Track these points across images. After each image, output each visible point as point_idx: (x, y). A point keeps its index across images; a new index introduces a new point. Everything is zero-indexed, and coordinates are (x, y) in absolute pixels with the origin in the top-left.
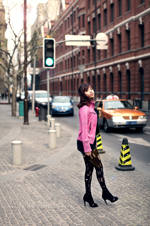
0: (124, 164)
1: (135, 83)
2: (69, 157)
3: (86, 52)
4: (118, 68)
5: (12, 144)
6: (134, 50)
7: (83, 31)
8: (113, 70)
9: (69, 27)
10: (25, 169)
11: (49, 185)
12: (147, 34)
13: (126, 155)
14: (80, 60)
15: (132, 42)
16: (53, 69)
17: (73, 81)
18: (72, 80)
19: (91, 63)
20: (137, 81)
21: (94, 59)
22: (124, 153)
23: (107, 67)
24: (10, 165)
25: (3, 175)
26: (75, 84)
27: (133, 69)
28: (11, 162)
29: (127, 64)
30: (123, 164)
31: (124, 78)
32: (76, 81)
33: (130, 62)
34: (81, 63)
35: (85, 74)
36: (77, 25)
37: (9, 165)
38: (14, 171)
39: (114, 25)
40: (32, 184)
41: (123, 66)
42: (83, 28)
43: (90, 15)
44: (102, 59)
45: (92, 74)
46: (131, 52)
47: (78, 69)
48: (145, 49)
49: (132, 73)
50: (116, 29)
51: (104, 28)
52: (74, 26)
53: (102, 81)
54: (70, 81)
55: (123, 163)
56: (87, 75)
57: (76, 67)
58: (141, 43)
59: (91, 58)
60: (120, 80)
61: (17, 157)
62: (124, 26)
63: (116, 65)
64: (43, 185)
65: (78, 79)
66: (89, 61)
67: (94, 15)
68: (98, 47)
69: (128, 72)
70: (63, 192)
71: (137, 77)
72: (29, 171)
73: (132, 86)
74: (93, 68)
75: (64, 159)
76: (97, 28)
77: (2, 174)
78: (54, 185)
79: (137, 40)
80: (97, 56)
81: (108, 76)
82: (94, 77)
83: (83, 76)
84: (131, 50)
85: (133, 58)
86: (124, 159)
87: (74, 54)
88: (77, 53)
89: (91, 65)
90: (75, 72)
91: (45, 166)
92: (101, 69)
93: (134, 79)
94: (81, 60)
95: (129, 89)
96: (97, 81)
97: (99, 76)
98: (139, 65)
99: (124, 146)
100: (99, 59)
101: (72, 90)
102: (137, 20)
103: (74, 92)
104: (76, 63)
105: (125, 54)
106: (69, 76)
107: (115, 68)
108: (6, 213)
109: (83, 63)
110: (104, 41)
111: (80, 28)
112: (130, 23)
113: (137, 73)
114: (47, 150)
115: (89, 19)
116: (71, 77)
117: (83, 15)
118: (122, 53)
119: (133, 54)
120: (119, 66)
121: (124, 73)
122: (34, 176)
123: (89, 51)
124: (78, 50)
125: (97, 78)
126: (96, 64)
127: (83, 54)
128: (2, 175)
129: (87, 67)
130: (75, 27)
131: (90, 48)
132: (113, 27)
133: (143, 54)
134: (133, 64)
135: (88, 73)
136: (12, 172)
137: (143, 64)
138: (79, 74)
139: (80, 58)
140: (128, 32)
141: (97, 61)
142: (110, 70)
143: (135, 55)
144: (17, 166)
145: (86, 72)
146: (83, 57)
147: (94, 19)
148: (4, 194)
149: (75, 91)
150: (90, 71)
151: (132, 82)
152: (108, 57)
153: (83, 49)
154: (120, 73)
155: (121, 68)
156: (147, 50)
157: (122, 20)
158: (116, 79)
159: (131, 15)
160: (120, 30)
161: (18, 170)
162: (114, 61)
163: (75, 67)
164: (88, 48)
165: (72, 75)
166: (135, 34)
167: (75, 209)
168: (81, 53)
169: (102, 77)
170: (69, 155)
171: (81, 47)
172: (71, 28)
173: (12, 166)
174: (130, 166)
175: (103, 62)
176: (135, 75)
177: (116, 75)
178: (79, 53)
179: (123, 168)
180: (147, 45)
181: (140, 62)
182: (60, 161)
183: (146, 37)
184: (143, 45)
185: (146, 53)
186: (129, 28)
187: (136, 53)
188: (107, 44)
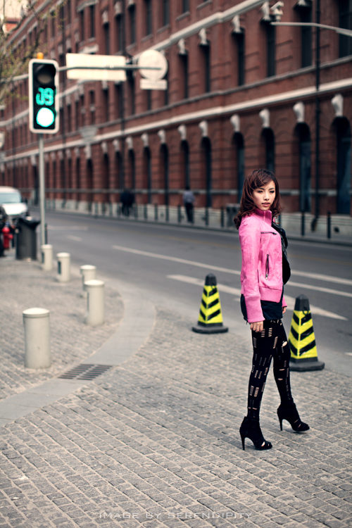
0: (300, 355)
1: (222, 169)
2: (150, 343)
3: (98, 96)
4: (180, 134)
5: (25, 316)
6: (220, 92)
7: (90, 45)
8: (168, 138)
9: (53, 34)
10: (64, 377)
11: (152, 412)
12: (252, 55)
14: (83, 115)
15: (215, 72)
16: (54, 135)
17: (67, 164)
18: (63, 162)
19: (112, 121)
20: (227, 164)
21: (120, 113)
22: (301, 329)
23: (153, 132)
24: (21, 369)
25: (18, 392)
26: (70, 173)
27: (217, 136)
28: (23, 359)
29: (203, 125)
30: (298, 357)
31: (195, 156)
32: (74, 164)
33: (210, 120)
34: (87, 122)
35: (97, 147)
36: (76, 32)
37: (19, 369)
38: (41, 383)
39: (170, 32)
40: (110, 412)
41: (193, 129)
42: (92, 39)
43: (107, 9)
44: (139, 112)
45: (114, 147)
46: (212, 97)
47: (78, 136)
48: (246, 90)
49: (215, 146)
50: (175, 43)
51: (145, 38)
52: (67, 33)
53: (139, 163)
54: (58, 165)
55: (298, 353)
56: (101, 150)
57: (73, 132)
58: (235, 77)
59: (112, 109)
60: (185, 162)
61: (39, 348)
62: (196, 34)
63: (174, 127)
64: (137, 414)
65: (78, 160)
66: (107, 118)
67: (118, 9)
69: (206, 142)
70: (196, 427)
71: (227, 154)
72: (74, 380)
73: (215, 175)
74: (118, 133)
75: (142, 348)
76: (128, 39)
77: (15, 390)
78: (164, 411)
79: (229, 70)
80: (127, 105)
81: (156, 151)
82: (119, 155)
83: (93, 152)
84: (213, 93)
85: (219, 110)
86: (300, 345)
87: (68, 101)
88: (77, 98)
89: (112, 127)
90: (70, 144)
91: (108, 367)
92: (137, 136)
93: (221, 160)
94: (87, 116)
96: (126, 163)
97: (132, 153)
98: (232, 126)
99: (301, 315)
100: (133, 111)
101: (63, 185)
102: (228, 22)
103: (68, 190)
104: (73, 122)
105: (197, 101)
106: (56, 152)
107: (174, 133)
108: (95, 486)
109: (92, 122)
110: (158, 69)
111: (82, 38)
112: (210, 29)
113: (228, 144)
114: (85, 328)
115: (105, 18)
116: (60, 154)
117: (92, 7)
118: (192, 99)
119: (217, 100)
120: (182, 129)
121: (196, 147)
122: (99, 391)
123: (106, 92)
124: (78, 91)
125: (126, 157)
126: (124, 125)
127: (92, 100)
128: (16, 393)
129: (101, 131)
130: (70, 36)
131: (108, 86)
132: (167, 37)
133: (242, 100)
134: (217, 125)
135: (104, 146)
136: (34, 385)
137: (242, 125)
138: (82, 148)
139: (83, 110)
140: (205, 50)
141: (127, 117)
142: (159, 138)
143: (223, 104)
144: (39, 371)
145: (100, 143)
146: (93, 109)
147: (119, 18)
148: (56, 441)
149: (70, 187)
150: (110, 141)
151: (215, 166)
153: (92, 88)
154: (185, 145)
155: (188, 134)
156: (251, 92)
157: (189, 21)
158: (175, 159)
159: (212, 11)
160: (186, 44)
161: (48, 379)
162: (171, 117)
163: (70, 130)
164: (105, 86)
165: (64, 150)
166: (222, 55)
167: (254, 466)
168: (87, 99)
169: (139, 155)
170: (147, 339)
171: (87, 84)
172: (59, 38)
173: (27, 369)
174: (315, 359)
175: (141, 119)
176: (222, 150)
177: (175, 150)
178: (82, 97)
179: (301, 366)
180: (252, 80)
181: (235, 120)
182: (137, 355)
183: (251, 62)
184: (241, 81)
185: (251, 98)
186: (208, 41)
187: (224, 99)
188: (166, 77)
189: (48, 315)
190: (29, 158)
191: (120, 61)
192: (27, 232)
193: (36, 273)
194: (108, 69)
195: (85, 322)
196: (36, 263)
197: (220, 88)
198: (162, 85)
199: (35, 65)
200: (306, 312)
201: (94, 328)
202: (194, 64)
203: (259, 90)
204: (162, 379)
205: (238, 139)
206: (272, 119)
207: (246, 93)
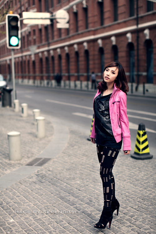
1: (94, 64)
2: (68, 147)
3: (37, 32)
4: (74, 49)
6: (93, 29)
7: (33, 8)
8: (69, 50)
9: (16, 4)
10: (28, 165)
11: (73, 183)
12: (107, 11)
13: (143, 142)
14: (30, 41)
15: (90, 20)
17: (23, 63)
18: (21, 62)
19: (44, 43)
20: (97, 62)
21: (47, 39)
22: (141, 139)
23: (62, 48)
24: (7, 161)
25: (6, 173)
26: (25, 67)
27: (92, 49)
28: (8, 156)
29: (85, 44)
31: (82, 58)
32: (27, 63)
33: (88, 42)
34: (32, 43)
35: (37, 55)
36: (26, 2)
37: (6, 161)
38: (17, 168)
39: (69, 2)
40: (52, 183)
41: (81, 46)
42: (33, 6)
44: (56, 39)
45: (44, 55)
46: (89, 31)
47: (28, 50)
48: (105, 28)
49: (91, 53)
50: (72, 7)
51: (58, 5)
53: (56, 62)
54: (20, 64)
55: (141, 151)
56: (39, 56)
57: (26, 48)
58: (99, 22)
59: (43, 38)
60: (77, 61)
61: (16, 151)
62: (81, 3)
63: (72, 45)
64: (65, 184)
65: (29, 61)
66: (41, 41)
68: (59, 26)
69: (87, 52)
70: (95, 190)
71: (96, 57)
72: (33, 166)
73: (91, 66)
74: (46, 48)
75: (65, 149)
76: (50, 6)
77: (5, 172)
78: (79, 182)
79: (97, 19)
80: (50, 36)
81: (64, 56)
82: (47, 59)
83: (35, 57)
84: (90, 29)
85: (92, 37)
86: (141, 147)
87: (23, 34)
88: (27, 33)
89: (44, 46)
90: (25, 54)
91: (49, 159)
92: (55, 50)
93: (94, 60)
94: (32, 41)
95: (87, 70)
96: (50, 62)
97: (53, 58)
98: (98, 44)
99: (141, 133)
100: (53, 38)
101: (22, 72)
103: (24, 74)
104: (26, 44)
105: (82, 33)
106: (18, 58)
107: (71, 48)
108: (49, 224)
109: (35, 43)
110: (65, 19)
111: (29, 5)
113: (97, 53)
114: (37, 140)
116: (20, 59)
118: (80, 32)
119: (91, 33)
120: (76, 46)
121: (82, 54)
122: (46, 172)
124: (28, 30)
125: (50, 59)
126: (49, 45)
127: (34, 34)
128: (6, 174)
129: (39, 48)
130: (23, 5)
131: (42, 27)
132: (68, 4)
133: (103, 32)
134: (91, 44)
135: (40, 54)
136: (14, 169)
137: (103, 44)
138: (30, 55)
139: (30, 38)
140: (85, 10)
141: (50, 41)
142: (65, 51)
143: (94, 34)
144: (16, 162)
145: (38, 53)
146: (35, 37)
148: (27, 199)
150: (43, 52)
151: (91, 62)
152: (63, 37)
153: (34, 28)
154: (77, 53)
155: (79, 48)
156: (107, 29)
158: (72, 60)
160: (77, 7)
161: (21, 166)
162: (70, 40)
163: (24, 47)
164: (40, 27)
165: (22, 57)
166: (93, 12)
167: (127, 211)
168: (32, 33)
169: (56, 58)
170: (66, 145)
171: (32, 27)
172: (19, 6)
173: (10, 161)
174: (148, 154)
175: (57, 42)
176: (94, 55)
177: (73, 55)
178: (30, 33)
180: (107, 23)
181: (100, 41)
182: (62, 152)
183: (107, 15)
184: (102, 23)
185: (107, 31)
186: (87, 6)
187: (95, 32)
188: (68, 22)
189: (19, 135)
190: (6, 61)
191: (47, 15)
192: (7, 94)
193: (12, 113)
194: (42, 19)
195: (36, 137)
196: (11, 108)
197: (93, 27)
198: (67, 26)
199: (9, 17)
200: (144, 131)
201: (41, 139)
202: (81, 16)
203: (111, 28)
204: (76, 165)
205: (101, 50)
206: (117, 41)
207: (105, 29)
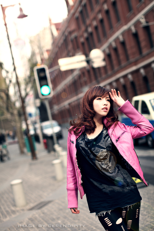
3: (86, 74)
5: (11, 185)
12: (143, 41)
14: (82, 83)
15: (129, 52)
23: (111, 84)
29: (130, 76)
31: (130, 90)
33: (133, 73)
41: (126, 79)
43: (82, 36)
44: (103, 76)
48: (144, 57)
49: (137, 84)
50: (111, 44)
51: (98, 44)
61: (19, 198)
62: (117, 38)
63: (118, 79)
69: (133, 83)
71: (142, 87)
77: (5, 220)
79: (135, 50)
80: (98, 74)
85: (134, 68)
93: (140, 89)
98: (141, 74)
102: (129, 30)
105: (125, 66)
107: (118, 82)
112: (123, 34)
113: (141, 82)
114: (55, 182)
115: (82, 40)
117: (76, 38)
118: (122, 65)
120: (122, 80)
132: (106, 41)
134: (135, 75)
137: (146, 72)
140: (123, 44)
141: (99, 79)
142: (113, 86)
143: (135, 65)
147: (87, 39)
152: (110, 72)
154: (125, 87)
157: (114, 32)
159: (122, 25)
160: (116, 43)
161: (22, 212)
162: (115, 75)
168: (82, 76)
171: (81, 70)
173: (16, 208)
176: (140, 85)
180: (145, 51)
181: (142, 71)
183: (143, 44)
185: (147, 59)
186: (124, 39)
188: (104, 60)
197: (133, 58)
202: (120, 51)
203: (149, 55)
205: (146, 79)
